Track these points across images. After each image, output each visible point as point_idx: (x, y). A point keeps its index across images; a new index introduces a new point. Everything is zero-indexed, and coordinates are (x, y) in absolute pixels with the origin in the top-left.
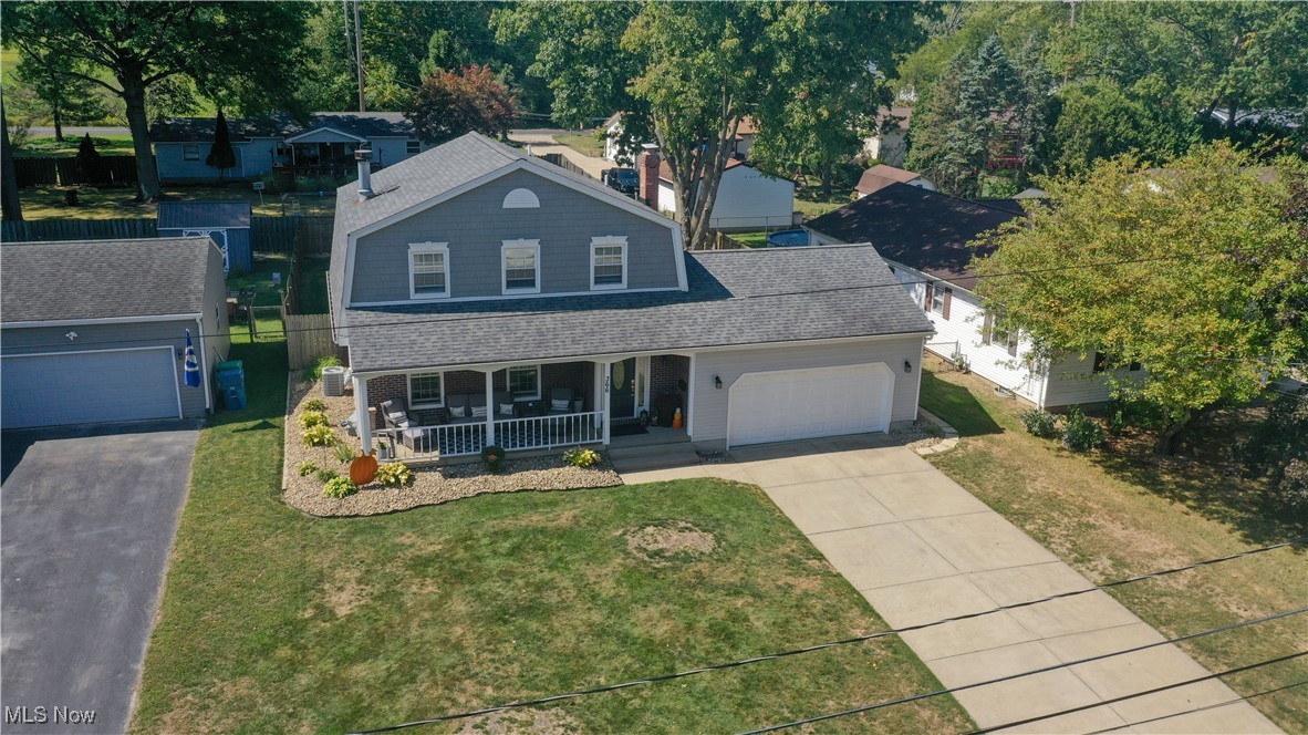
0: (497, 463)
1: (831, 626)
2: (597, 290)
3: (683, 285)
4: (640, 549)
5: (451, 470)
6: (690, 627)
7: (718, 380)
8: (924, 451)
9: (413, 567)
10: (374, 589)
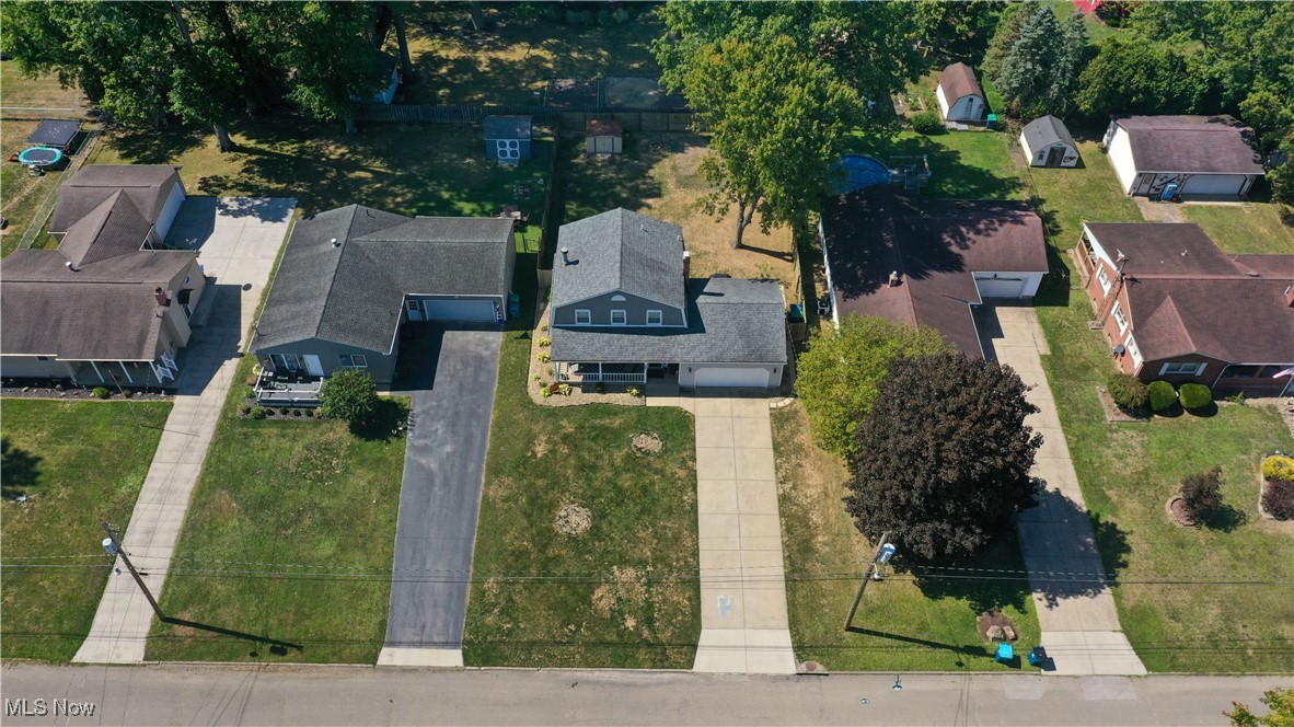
0: (603, 388)
1: (679, 494)
2: (649, 325)
3: (686, 326)
4: (635, 446)
5: (586, 388)
6: (636, 485)
7: (690, 370)
8: (773, 405)
9: (562, 439)
10: (550, 447)
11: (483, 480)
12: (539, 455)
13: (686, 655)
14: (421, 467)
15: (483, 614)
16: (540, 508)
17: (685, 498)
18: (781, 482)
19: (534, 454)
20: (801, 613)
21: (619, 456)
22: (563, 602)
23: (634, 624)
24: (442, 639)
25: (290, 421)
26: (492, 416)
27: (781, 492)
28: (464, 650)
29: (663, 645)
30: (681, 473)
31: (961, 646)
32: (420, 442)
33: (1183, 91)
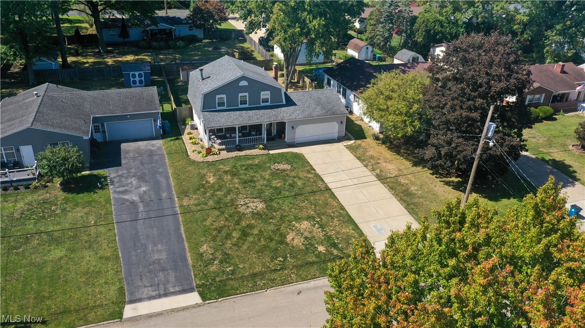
0: (240, 148)
2: (262, 104)
3: (284, 102)
4: (274, 169)
5: (229, 150)
6: (284, 184)
7: (293, 127)
8: (346, 145)
9: (224, 173)
10: (217, 177)
11: (176, 199)
12: (212, 182)
14: (125, 200)
15: (206, 266)
16: (224, 204)
17: (320, 185)
18: (372, 171)
19: (208, 182)
21: (266, 174)
22: (265, 247)
23: (324, 249)
24: (177, 289)
25: (11, 194)
26: (170, 171)
27: (375, 174)
28: (199, 291)
30: (310, 176)
32: (121, 189)
33: (456, 33)
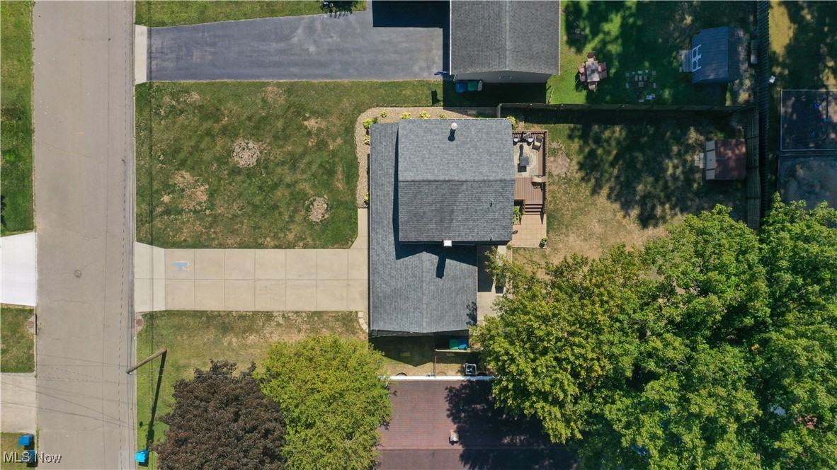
1: (271, 234)
6: (279, 201)
8: (360, 315)
9: (323, 141)
10: (314, 131)
11: (282, 81)
12: (306, 123)
13: (145, 237)
14: (294, 30)
15: (171, 93)
16: (257, 128)
17: (268, 239)
18: (284, 315)
19: (306, 119)
20: (176, 320)
21: (306, 187)
22: (180, 150)
23: (165, 201)
24: (154, 67)
26: (346, 81)
27: (275, 314)
28: (146, 83)
29: (152, 221)
30: (291, 237)
31: (154, 428)
32: (318, 25)
